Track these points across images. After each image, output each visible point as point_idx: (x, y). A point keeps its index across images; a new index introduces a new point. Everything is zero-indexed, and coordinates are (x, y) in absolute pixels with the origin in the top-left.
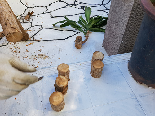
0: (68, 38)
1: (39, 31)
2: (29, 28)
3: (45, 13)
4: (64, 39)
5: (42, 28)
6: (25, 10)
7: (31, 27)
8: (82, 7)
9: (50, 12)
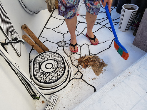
0: (110, 46)
1: (89, 48)
2: (80, 48)
3: (79, 35)
4: (109, 48)
5: (89, 45)
6: (63, 36)
7: (81, 47)
8: (98, 23)
9: (81, 33)
